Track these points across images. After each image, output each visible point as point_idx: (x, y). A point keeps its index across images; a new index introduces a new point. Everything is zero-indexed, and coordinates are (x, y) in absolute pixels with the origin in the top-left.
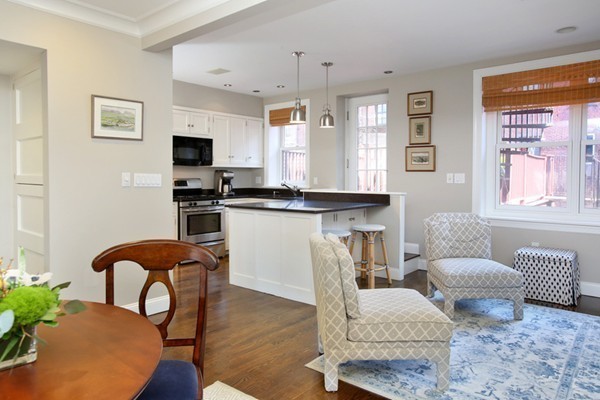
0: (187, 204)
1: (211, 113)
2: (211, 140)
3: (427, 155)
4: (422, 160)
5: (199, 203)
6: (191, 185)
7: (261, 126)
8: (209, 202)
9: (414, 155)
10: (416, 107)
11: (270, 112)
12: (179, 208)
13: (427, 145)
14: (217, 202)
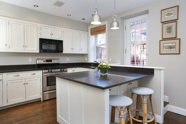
0: (47, 71)
1: (63, 29)
2: (62, 41)
3: (174, 44)
4: (171, 47)
5: (53, 71)
6: (53, 62)
7: (87, 35)
8: (59, 70)
9: (165, 45)
10: (166, 17)
11: (91, 29)
12: (43, 73)
13: (175, 38)
14: (63, 70)
